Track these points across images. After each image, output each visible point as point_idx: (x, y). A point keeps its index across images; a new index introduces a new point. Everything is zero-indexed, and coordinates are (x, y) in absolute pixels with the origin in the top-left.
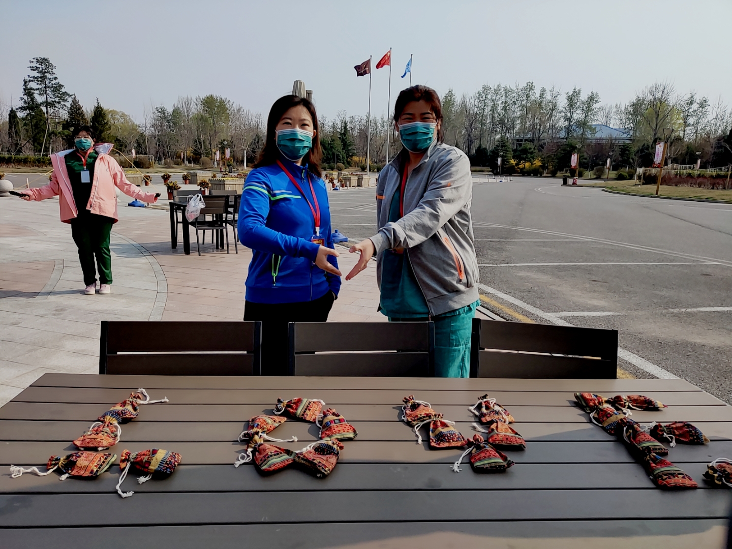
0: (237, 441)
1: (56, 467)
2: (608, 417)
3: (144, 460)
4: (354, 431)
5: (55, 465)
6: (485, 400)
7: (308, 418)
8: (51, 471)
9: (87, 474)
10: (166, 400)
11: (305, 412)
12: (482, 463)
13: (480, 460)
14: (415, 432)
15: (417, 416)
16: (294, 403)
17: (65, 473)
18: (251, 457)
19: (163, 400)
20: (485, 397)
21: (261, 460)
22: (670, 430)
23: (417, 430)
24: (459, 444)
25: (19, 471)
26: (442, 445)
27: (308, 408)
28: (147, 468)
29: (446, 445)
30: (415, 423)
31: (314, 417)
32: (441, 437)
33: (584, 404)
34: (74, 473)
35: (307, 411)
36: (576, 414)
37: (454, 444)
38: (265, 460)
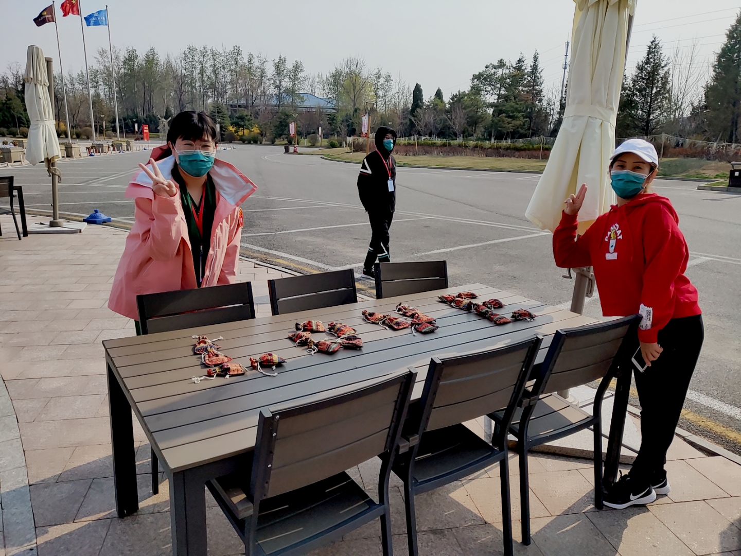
0: (296, 346)
2: (461, 303)
3: (269, 359)
6: (401, 306)
8: (215, 376)
10: (221, 338)
12: (423, 331)
13: (424, 328)
14: (381, 326)
15: (376, 319)
17: (226, 375)
18: (317, 349)
22: (490, 303)
24: (407, 325)
25: (197, 379)
26: (400, 327)
29: (402, 327)
30: (377, 322)
32: (398, 324)
34: (231, 373)
36: (443, 306)
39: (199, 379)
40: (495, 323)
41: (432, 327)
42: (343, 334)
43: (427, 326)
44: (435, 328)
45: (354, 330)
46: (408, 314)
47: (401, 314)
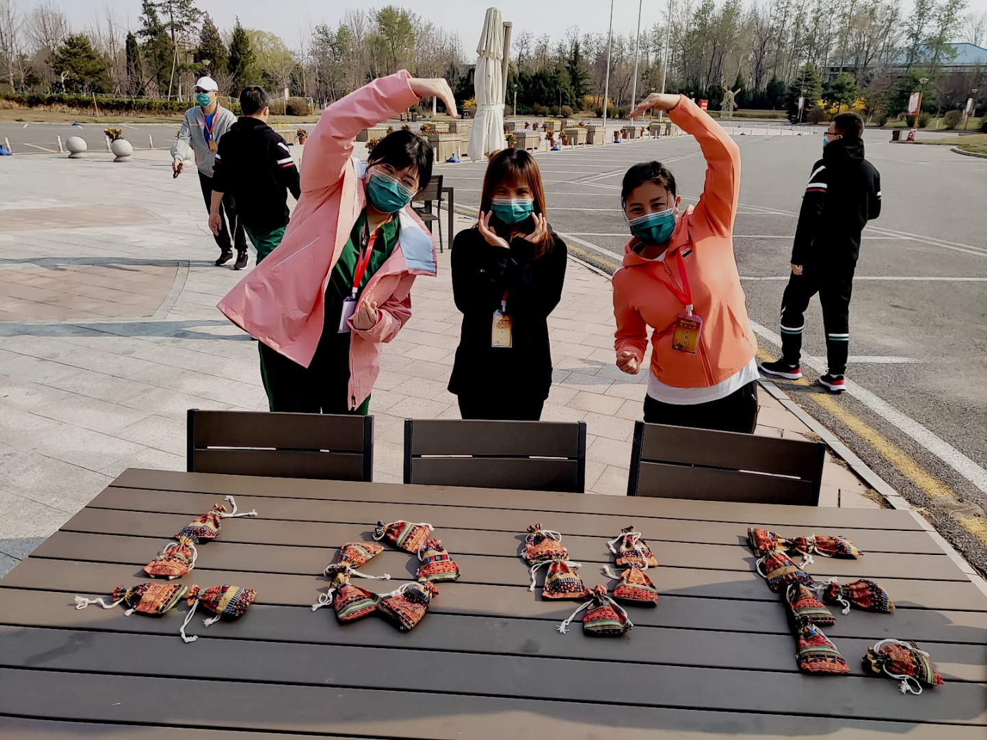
0: (322, 575)
1: (122, 599)
2: (775, 569)
3: (212, 600)
4: (457, 571)
5: (121, 597)
6: (629, 533)
7: (409, 549)
8: (117, 603)
9: (152, 611)
10: (254, 513)
11: (406, 540)
12: (594, 625)
13: (592, 620)
14: (531, 574)
15: (537, 553)
16: (396, 528)
17: (129, 608)
18: (331, 600)
19: (251, 514)
20: (629, 529)
21: (340, 606)
22: (848, 592)
23: (533, 572)
24: (577, 595)
25: (84, 602)
26: (555, 596)
27: (410, 536)
28: (215, 608)
29: (561, 595)
30: (534, 561)
31: (416, 547)
32: (557, 586)
33: (755, 545)
34: (139, 608)
35: (410, 539)
36: (740, 557)
37: (570, 595)
38: (344, 606)
39: (88, 601)
44: (620, 627)
46: (619, 561)
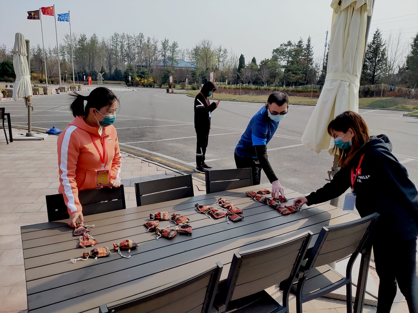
0: (147, 232)
1: (88, 256)
3: (126, 244)
6: (221, 200)
7: (166, 219)
9: (105, 255)
12: (235, 219)
16: (157, 215)
18: (161, 235)
23: (206, 214)
26: (219, 217)
27: (164, 215)
28: (129, 247)
29: (220, 217)
30: (204, 212)
32: (218, 214)
34: (99, 256)
36: (248, 199)
38: (169, 234)
39: (76, 260)
40: (282, 214)
41: (240, 217)
42: (180, 222)
43: (237, 217)
44: (241, 218)
45: (188, 219)
46: (225, 206)
47: (220, 206)
